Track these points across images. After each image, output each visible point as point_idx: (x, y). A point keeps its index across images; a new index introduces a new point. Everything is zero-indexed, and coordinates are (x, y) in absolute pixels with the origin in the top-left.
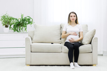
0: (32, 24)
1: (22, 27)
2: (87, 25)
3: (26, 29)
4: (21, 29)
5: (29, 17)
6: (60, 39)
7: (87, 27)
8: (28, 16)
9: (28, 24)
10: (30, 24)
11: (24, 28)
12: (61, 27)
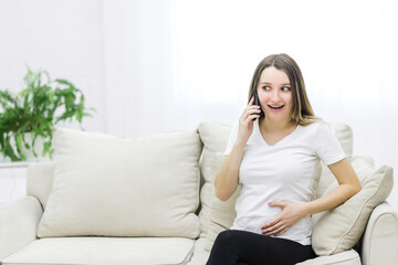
0: (84, 119)
1: (28, 137)
2: (348, 129)
3: (50, 144)
4: (27, 146)
5: (64, 82)
6: (197, 212)
7: (350, 137)
8: (61, 77)
9: (64, 117)
10: (74, 117)
11: (40, 141)
12: (202, 145)
